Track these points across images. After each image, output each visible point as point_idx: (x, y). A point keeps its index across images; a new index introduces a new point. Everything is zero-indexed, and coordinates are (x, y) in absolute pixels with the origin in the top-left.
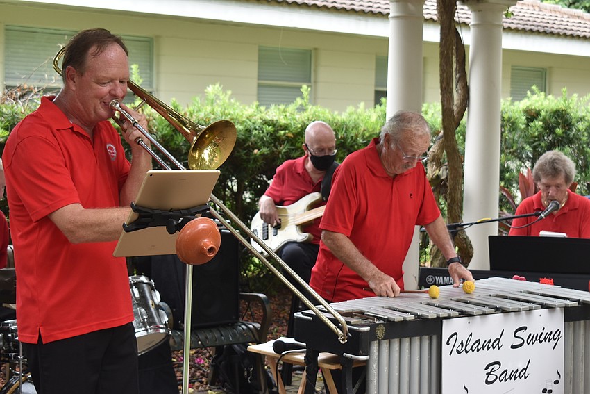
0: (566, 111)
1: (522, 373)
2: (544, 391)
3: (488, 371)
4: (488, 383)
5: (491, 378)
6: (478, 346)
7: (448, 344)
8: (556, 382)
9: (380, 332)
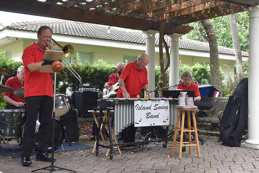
0: (205, 69)
1: (157, 116)
2: (164, 122)
3: (147, 115)
4: (147, 118)
5: (148, 117)
6: (144, 108)
7: (136, 107)
8: (167, 120)
9: (117, 103)
